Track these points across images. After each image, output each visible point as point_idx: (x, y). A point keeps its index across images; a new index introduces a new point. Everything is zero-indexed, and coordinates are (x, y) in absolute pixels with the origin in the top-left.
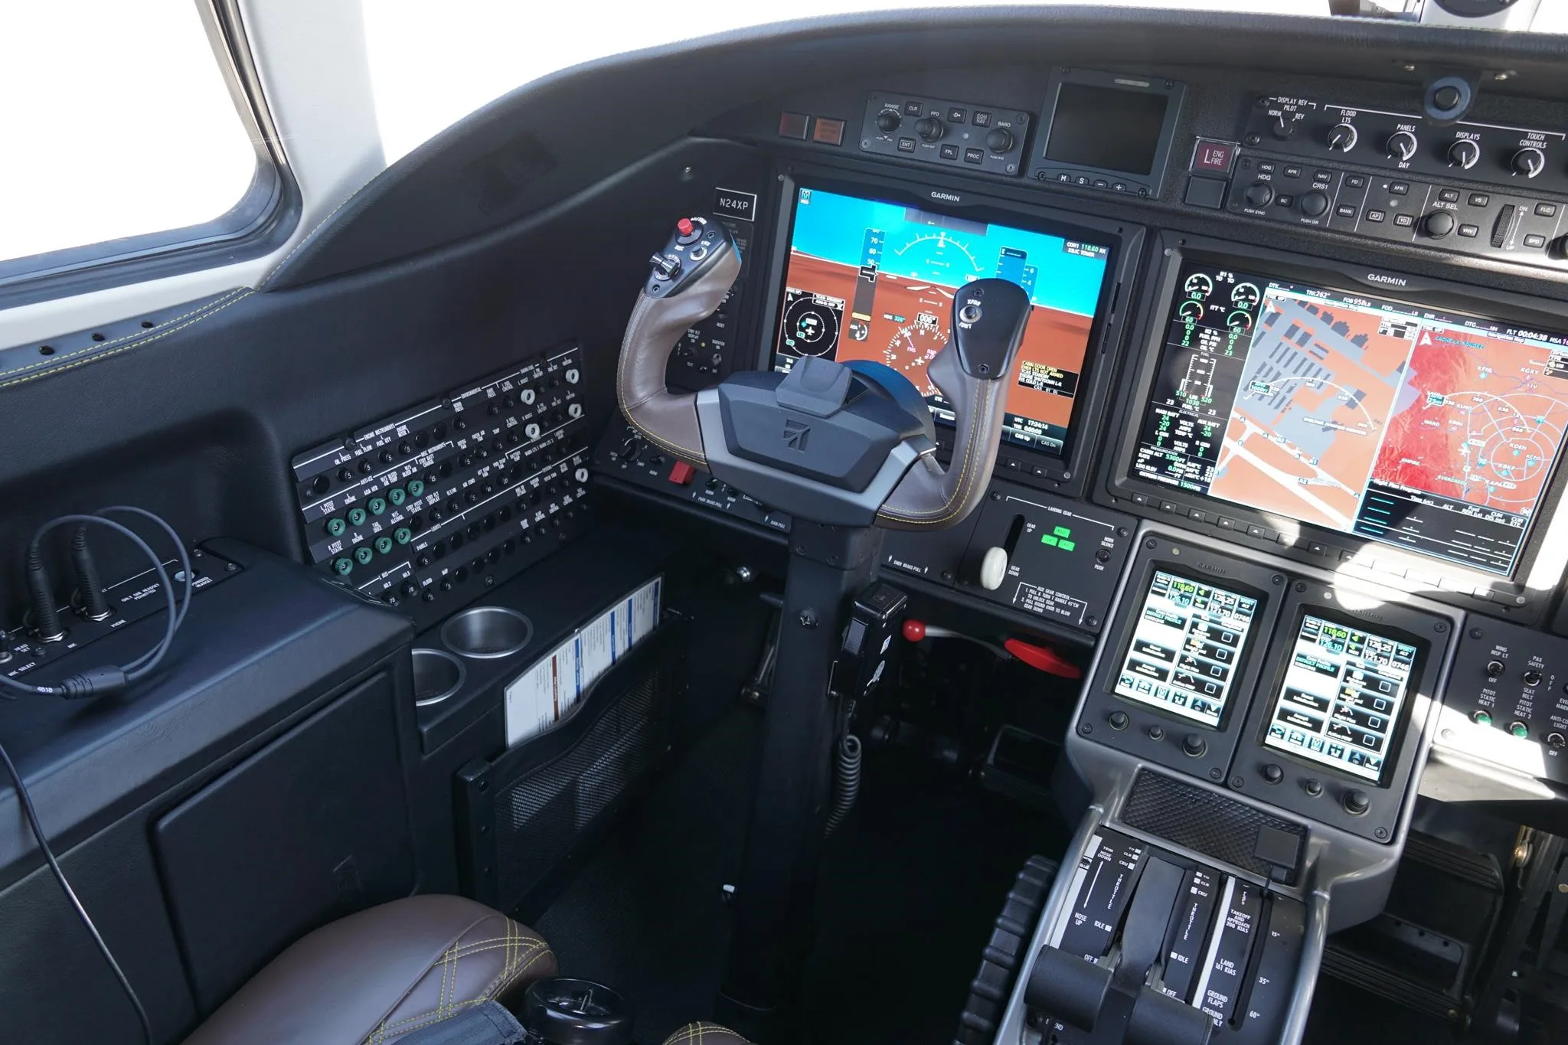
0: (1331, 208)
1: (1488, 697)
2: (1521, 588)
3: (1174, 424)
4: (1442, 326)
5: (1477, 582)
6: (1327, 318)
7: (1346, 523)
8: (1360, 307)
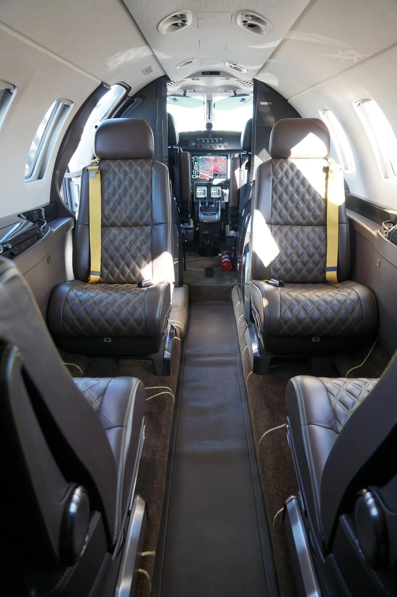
0: (204, 147)
1: (228, 188)
2: (227, 179)
3: (195, 172)
4: (215, 157)
5: (224, 180)
6: (205, 158)
7: (212, 178)
8: (208, 157)
